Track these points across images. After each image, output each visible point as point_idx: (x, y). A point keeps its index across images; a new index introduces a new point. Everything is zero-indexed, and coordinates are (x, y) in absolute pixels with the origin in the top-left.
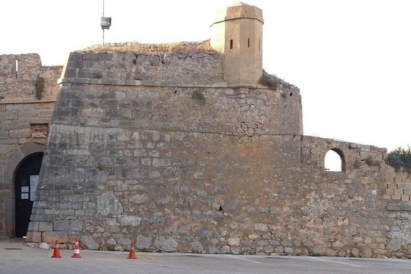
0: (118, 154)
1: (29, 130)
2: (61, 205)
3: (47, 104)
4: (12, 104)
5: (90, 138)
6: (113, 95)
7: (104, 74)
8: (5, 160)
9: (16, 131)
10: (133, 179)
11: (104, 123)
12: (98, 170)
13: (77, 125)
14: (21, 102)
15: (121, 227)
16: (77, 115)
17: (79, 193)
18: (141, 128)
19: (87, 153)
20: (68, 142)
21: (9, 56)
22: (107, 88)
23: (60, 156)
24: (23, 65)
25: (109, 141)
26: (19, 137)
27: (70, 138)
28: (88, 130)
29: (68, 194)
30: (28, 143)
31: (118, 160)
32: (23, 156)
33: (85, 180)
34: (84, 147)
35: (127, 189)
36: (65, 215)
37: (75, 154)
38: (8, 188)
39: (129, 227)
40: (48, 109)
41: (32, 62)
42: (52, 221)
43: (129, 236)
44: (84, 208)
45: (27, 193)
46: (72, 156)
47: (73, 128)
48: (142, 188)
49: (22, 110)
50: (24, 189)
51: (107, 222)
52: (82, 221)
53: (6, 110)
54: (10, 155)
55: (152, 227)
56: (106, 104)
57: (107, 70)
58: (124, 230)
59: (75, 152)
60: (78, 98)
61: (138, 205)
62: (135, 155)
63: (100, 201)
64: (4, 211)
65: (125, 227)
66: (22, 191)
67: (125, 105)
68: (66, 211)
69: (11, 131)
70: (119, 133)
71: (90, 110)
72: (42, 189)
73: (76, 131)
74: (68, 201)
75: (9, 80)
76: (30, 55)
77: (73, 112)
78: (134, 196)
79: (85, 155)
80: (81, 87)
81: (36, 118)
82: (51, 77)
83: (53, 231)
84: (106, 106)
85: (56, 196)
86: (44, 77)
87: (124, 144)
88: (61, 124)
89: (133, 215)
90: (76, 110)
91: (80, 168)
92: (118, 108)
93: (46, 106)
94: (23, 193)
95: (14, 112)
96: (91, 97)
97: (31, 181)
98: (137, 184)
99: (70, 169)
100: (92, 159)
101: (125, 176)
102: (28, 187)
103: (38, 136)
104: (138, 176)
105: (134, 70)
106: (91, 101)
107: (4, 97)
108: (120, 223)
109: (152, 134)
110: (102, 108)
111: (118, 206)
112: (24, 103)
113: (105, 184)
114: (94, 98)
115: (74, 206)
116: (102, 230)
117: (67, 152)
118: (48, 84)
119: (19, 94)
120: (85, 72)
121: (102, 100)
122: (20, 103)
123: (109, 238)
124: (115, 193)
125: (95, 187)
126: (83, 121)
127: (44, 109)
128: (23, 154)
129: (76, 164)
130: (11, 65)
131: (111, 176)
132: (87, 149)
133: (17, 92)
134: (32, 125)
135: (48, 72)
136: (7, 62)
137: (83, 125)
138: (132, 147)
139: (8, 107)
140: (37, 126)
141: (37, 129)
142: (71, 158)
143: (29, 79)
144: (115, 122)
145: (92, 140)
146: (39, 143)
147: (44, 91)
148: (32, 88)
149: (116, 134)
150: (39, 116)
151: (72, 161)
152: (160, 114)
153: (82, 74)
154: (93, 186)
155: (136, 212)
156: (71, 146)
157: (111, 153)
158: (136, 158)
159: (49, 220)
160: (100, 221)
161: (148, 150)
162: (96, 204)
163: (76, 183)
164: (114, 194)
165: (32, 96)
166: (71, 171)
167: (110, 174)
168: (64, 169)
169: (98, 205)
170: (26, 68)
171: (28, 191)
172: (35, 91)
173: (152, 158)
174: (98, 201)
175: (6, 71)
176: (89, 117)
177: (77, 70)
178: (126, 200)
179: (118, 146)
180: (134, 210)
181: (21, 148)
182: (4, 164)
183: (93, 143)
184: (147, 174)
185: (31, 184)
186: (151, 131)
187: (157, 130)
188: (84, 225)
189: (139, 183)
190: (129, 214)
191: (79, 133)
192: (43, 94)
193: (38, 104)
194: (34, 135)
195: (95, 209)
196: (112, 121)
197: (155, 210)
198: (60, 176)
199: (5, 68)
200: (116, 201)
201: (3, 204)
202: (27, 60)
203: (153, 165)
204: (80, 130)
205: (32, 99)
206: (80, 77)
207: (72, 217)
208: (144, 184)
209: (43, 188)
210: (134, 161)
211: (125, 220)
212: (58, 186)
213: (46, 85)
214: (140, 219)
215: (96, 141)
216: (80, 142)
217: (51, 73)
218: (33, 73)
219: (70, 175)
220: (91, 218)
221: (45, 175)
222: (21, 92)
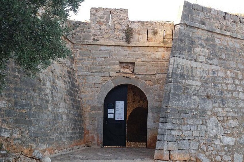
0: (219, 87)
1: (118, 67)
2: (183, 127)
3: (134, 48)
4: (106, 45)
5: (201, 72)
6: (213, 40)
7: (207, 23)
8: (98, 88)
9: (108, 67)
10: (229, 107)
11: (209, 61)
12: (206, 98)
13: (191, 60)
14: (114, 45)
15: (224, 146)
16: (191, 52)
17: (194, 117)
18: (232, 68)
19: (199, 84)
20: (186, 73)
21: (104, 9)
22: (209, 34)
23: (180, 85)
24: (116, 17)
25: (213, 76)
26: (111, 71)
27: (187, 70)
28: (199, 65)
29: (188, 118)
30: (118, 76)
31: (219, 91)
32: (113, 86)
33: (198, 106)
34: (197, 78)
35: (225, 115)
36: (186, 136)
37: (191, 84)
38: (100, 110)
39: (228, 146)
40: (135, 51)
41: (123, 15)
42: (177, 141)
43: (229, 153)
44: (199, 130)
45: (113, 114)
46: (188, 85)
47: (188, 62)
48: (234, 115)
49: (114, 51)
50: (111, 111)
51: (215, 142)
52: (198, 141)
53: (100, 50)
54: (103, 85)
55: (241, 146)
56: (209, 46)
57: (209, 20)
58: (226, 149)
59: (191, 82)
60: (191, 38)
61: (233, 128)
62: (229, 89)
63: (209, 125)
64: (96, 127)
65: (226, 146)
66: (109, 113)
67: (221, 49)
68: (186, 132)
69: (104, 66)
70: (218, 70)
71: (200, 49)
72: (169, 113)
73: (191, 65)
74: (188, 124)
75: (103, 27)
76: (121, 10)
77: (188, 48)
78: (230, 121)
79: (197, 85)
80: (192, 30)
81: (125, 58)
82: (138, 28)
83: (178, 149)
84: (209, 47)
85: (178, 119)
86: (133, 27)
87: (222, 79)
88: (180, 57)
89: (230, 136)
90: (190, 47)
91: (195, 96)
92: (217, 50)
93: (134, 49)
94: (109, 114)
95: (107, 52)
96: (199, 39)
97: (116, 105)
98: (231, 111)
99: (188, 97)
100: (203, 89)
101: (224, 105)
102: (114, 110)
103: (126, 72)
104: (231, 105)
105: (225, 24)
106: (200, 42)
107: (99, 40)
108: (223, 143)
109: (238, 74)
110: (207, 49)
111: (221, 129)
112: (116, 46)
113: (211, 111)
114: (202, 40)
115: (192, 129)
116: (211, 149)
117: (185, 82)
118: (135, 33)
119: (111, 39)
120: (195, 18)
121: (206, 42)
122: (112, 45)
123: (216, 155)
124: (218, 117)
125: (205, 113)
126: (195, 57)
127: (131, 51)
128: (113, 85)
129: (192, 93)
130: (106, 16)
131: (215, 104)
132: (199, 80)
133: (110, 37)
134: (121, 63)
135: (136, 24)
136: (102, 13)
137: (195, 60)
138: (227, 82)
139: (102, 48)
140: (125, 64)
141: (124, 66)
142: (188, 87)
143: (120, 28)
144: (215, 61)
145: (202, 73)
146: (126, 77)
147: (132, 38)
148: (123, 35)
149: (217, 70)
150: (127, 56)
151: (189, 90)
152: (241, 59)
153: (193, 19)
154: (204, 112)
155: (232, 134)
156: (188, 77)
157: (214, 86)
158: (229, 91)
159: (175, 140)
160: (209, 141)
161: (236, 86)
162: (207, 127)
163: (192, 109)
164: (217, 119)
165: (122, 41)
166: (189, 98)
167: (215, 102)
168: (184, 96)
169: (208, 128)
170: (118, 20)
171: (113, 113)
172: (125, 37)
173: (239, 92)
174: (208, 124)
175: (101, 20)
176: (200, 55)
177: (190, 16)
178: (225, 124)
179: (219, 80)
180: (231, 132)
181: (112, 80)
182: (97, 92)
183: (203, 76)
184: (236, 104)
185: (116, 107)
186: (237, 71)
187: (241, 71)
188: (199, 145)
189: (233, 111)
190: (228, 135)
191: (193, 66)
192: (131, 40)
193: (127, 47)
194: (122, 70)
195: (206, 131)
196: (214, 60)
197: (243, 133)
198: (181, 101)
199: (101, 18)
200: (220, 125)
201: (96, 122)
202: (119, 13)
203: (240, 98)
204: (194, 64)
205: (123, 43)
206: (192, 21)
207: (190, 138)
208: (236, 112)
209: (169, 111)
210: (229, 93)
211: (226, 140)
212: (180, 111)
213: (134, 33)
214: (234, 139)
215: (205, 75)
216: (194, 75)
217: (138, 25)
218: (124, 23)
219: (188, 101)
220: (204, 138)
221: (171, 100)
222: (113, 37)
